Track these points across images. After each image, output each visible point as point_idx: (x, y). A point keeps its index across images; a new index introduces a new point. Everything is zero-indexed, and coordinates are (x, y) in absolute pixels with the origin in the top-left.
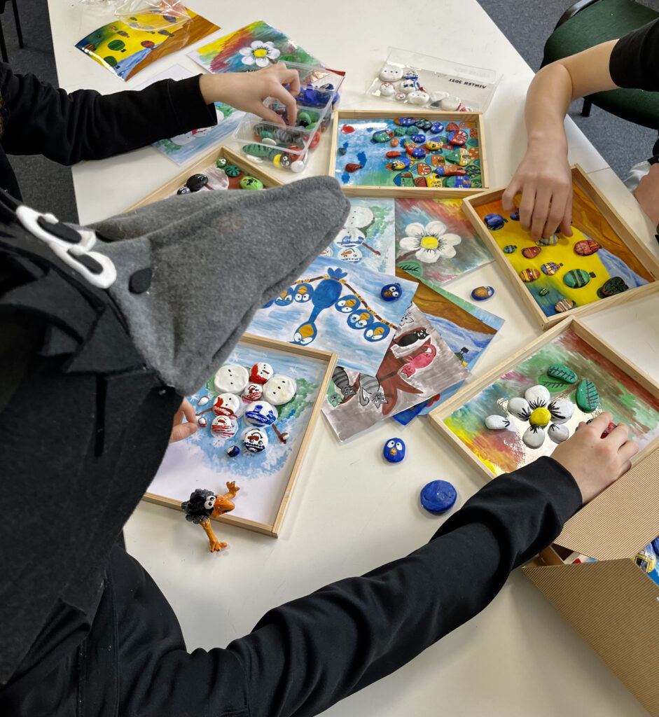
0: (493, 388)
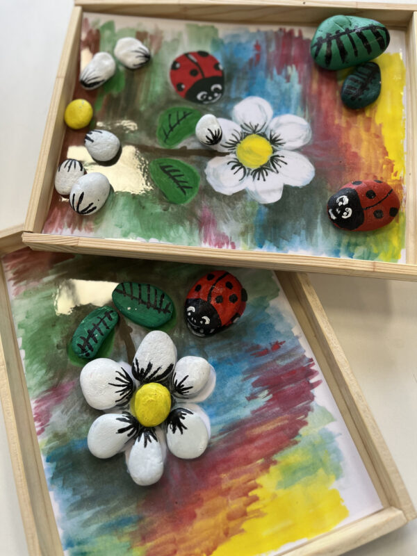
0: (54, 465)
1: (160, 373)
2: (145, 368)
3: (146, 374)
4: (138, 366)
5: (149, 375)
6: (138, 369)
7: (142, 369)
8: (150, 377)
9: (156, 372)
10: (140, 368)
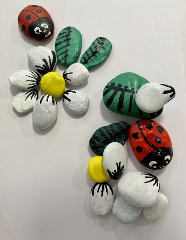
1: (52, 58)
2: (44, 63)
3: (47, 65)
4: (40, 67)
5: (49, 64)
6: (42, 68)
7: (44, 65)
8: (50, 64)
9: (50, 60)
10: (42, 66)
